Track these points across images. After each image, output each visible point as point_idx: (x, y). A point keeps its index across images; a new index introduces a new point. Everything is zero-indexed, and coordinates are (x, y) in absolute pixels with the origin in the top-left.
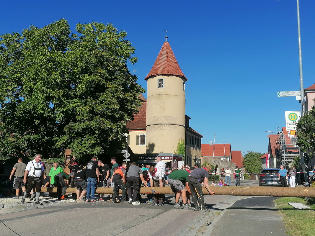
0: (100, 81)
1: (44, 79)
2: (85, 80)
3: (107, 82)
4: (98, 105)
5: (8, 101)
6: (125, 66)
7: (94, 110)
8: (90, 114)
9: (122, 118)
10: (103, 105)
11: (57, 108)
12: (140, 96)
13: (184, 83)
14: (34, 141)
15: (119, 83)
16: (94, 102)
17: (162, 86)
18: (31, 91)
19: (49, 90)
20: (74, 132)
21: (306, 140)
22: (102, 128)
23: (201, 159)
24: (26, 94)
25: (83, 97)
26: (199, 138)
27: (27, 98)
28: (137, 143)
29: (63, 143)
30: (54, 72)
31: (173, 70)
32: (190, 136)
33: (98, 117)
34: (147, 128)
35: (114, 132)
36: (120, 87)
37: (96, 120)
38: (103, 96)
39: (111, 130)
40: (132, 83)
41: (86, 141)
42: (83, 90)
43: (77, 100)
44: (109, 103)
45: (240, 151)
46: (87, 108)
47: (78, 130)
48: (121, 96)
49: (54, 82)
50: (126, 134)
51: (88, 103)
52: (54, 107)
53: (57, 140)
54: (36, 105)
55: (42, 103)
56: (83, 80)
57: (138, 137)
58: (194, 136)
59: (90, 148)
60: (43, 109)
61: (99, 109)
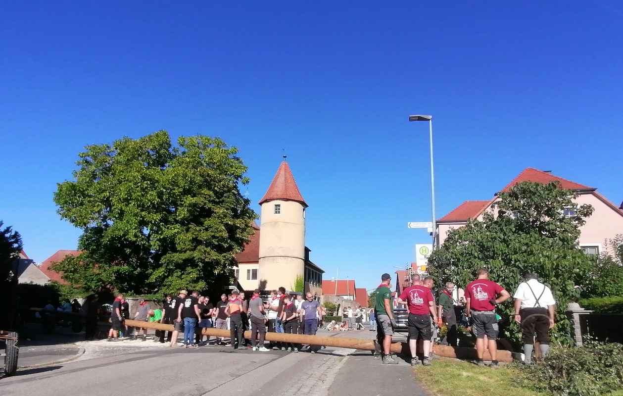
0: (205, 204)
1: (138, 200)
2: (188, 202)
3: (214, 206)
5: (93, 224)
6: (235, 187)
7: (198, 238)
8: (192, 243)
9: (230, 248)
10: (209, 233)
11: (153, 234)
12: (253, 223)
13: (304, 210)
14: (123, 274)
15: (228, 207)
16: (198, 228)
17: (279, 212)
18: (122, 213)
19: (143, 213)
20: (173, 264)
21: (437, 276)
22: (206, 260)
23: (322, 297)
24: (115, 217)
25: (184, 223)
26: (320, 273)
27: (117, 222)
28: (248, 278)
29: (159, 276)
30: (150, 192)
31: (291, 194)
32: (309, 270)
33: (203, 247)
34: (260, 261)
35: (221, 265)
36: (230, 212)
37: (200, 250)
38: (209, 222)
39: (217, 263)
40: (244, 207)
41: (187, 274)
42: (184, 214)
43: (178, 226)
44: (216, 231)
45: (365, 289)
47: (177, 262)
48: (230, 223)
49: (150, 204)
50: (235, 268)
51: (190, 229)
52: (149, 234)
53: (152, 273)
54: (127, 230)
55: (135, 229)
56: (185, 202)
57: (249, 271)
58: (314, 271)
60: (136, 236)
61: (204, 238)
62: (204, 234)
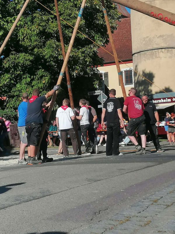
4: (52, 22)
7: (46, 31)
34: (134, 57)
46: (35, 29)
47: (24, 64)
59: (46, 90)
61: (54, 29)
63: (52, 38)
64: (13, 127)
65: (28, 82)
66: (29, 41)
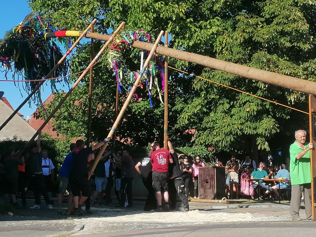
4: (262, 27)
7: (253, 39)
11: (177, 40)
16: (252, 21)
18: (125, 11)
19: (157, 5)
20: (215, 90)
33: (263, 53)
37: (258, 59)
38: (271, 6)
41: (240, 107)
44: (286, 21)
46: (239, 36)
47: (221, 85)
51: (239, 24)
59: (250, 121)
61: (264, 37)
62: (265, 30)
63: (262, 50)
64: (203, 171)
65: (225, 110)
66: (230, 54)
